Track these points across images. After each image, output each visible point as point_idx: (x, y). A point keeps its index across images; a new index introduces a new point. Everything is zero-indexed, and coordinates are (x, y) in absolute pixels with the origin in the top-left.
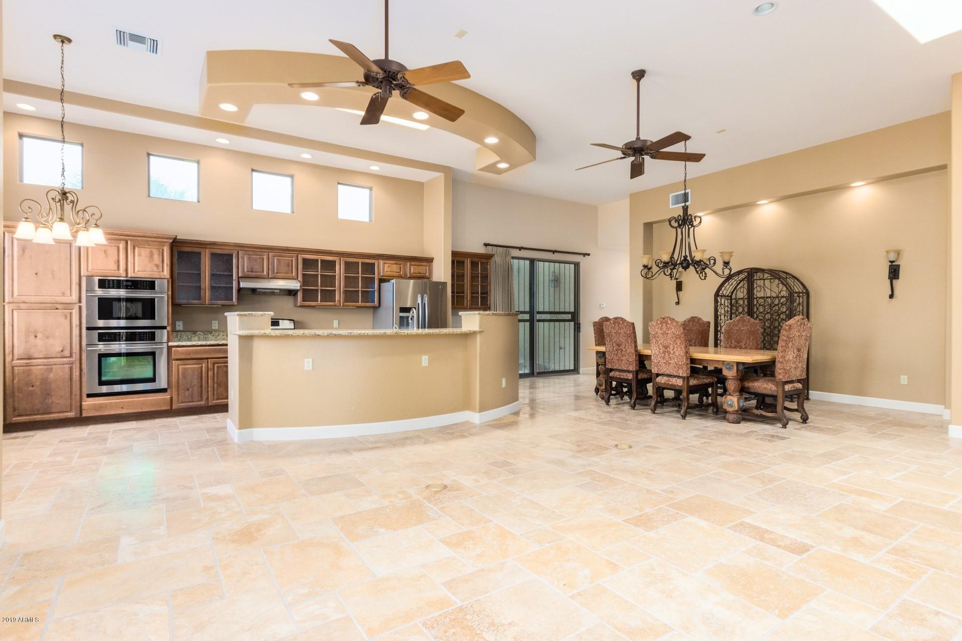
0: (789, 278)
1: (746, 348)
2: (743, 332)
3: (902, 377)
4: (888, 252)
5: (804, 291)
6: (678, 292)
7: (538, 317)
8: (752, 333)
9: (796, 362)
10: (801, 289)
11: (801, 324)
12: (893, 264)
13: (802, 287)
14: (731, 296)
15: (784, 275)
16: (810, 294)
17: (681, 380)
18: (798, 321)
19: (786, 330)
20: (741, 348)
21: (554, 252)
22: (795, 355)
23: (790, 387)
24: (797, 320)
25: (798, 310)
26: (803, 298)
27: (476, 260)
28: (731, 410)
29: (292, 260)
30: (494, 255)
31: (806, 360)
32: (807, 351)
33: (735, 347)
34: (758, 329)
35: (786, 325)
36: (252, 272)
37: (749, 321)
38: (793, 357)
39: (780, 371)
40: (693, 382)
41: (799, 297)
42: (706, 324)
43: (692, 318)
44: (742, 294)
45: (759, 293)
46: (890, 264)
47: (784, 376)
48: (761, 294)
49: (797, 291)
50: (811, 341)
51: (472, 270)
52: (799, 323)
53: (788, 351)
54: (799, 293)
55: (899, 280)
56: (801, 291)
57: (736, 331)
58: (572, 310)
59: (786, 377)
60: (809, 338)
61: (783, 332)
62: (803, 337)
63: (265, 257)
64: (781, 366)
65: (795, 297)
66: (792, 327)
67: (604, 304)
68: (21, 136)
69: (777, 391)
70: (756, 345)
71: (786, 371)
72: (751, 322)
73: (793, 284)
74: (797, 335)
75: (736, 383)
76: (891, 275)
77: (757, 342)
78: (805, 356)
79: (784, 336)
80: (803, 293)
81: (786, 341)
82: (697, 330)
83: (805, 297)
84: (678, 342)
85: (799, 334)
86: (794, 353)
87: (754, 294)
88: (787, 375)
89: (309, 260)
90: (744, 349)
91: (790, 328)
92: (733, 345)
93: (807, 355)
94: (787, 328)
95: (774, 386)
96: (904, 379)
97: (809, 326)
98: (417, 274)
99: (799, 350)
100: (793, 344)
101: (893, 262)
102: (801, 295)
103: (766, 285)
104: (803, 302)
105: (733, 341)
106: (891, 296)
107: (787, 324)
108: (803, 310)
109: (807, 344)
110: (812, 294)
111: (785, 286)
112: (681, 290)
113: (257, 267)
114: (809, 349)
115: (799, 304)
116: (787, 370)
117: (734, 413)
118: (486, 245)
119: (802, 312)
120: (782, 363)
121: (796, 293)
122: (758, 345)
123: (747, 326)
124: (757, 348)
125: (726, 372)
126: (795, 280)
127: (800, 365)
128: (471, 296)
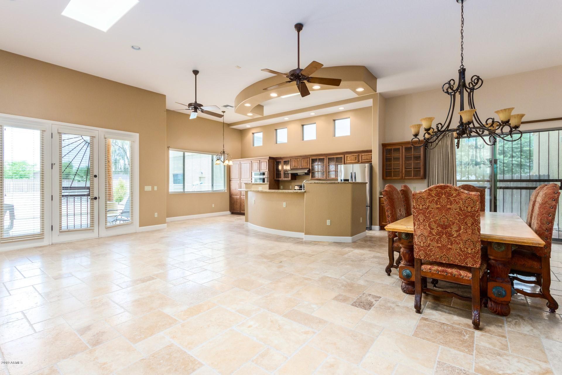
27: (409, 146)
29: (308, 160)
36: (295, 166)
51: (406, 153)
63: (299, 160)
68: (253, 134)
89: (314, 159)
98: (366, 160)
113: (296, 165)
128: (405, 171)
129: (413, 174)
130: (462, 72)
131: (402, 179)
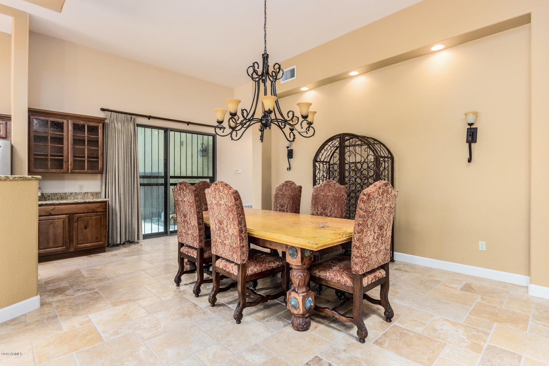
0: (376, 144)
1: (331, 216)
2: (329, 198)
3: (481, 242)
4: (466, 115)
5: (389, 156)
6: (290, 159)
7: (172, 181)
8: (336, 199)
9: (377, 245)
10: (386, 154)
11: (384, 191)
12: (472, 127)
13: (387, 152)
14: (329, 162)
15: (372, 141)
16: (395, 160)
17: (236, 267)
18: (380, 188)
19: (364, 202)
20: (326, 215)
21: (188, 123)
22: (376, 235)
23: (370, 279)
24: (378, 186)
25: (383, 174)
26: (388, 163)
27: (82, 122)
28: (296, 312)
30: (106, 119)
31: (390, 240)
32: (391, 227)
33: (321, 215)
34: (343, 194)
35: (364, 195)
37: (334, 186)
38: (374, 238)
39: (356, 260)
40: (253, 269)
41: (385, 161)
42: (297, 188)
43: (286, 182)
44: (336, 159)
45: (350, 159)
46: (469, 127)
47: (361, 267)
48: (352, 159)
49: (383, 155)
50: (395, 214)
51: (74, 133)
52: (381, 190)
53: (366, 232)
54: (385, 157)
55: (476, 144)
56: (386, 156)
57: (322, 197)
58: (211, 175)
59: (365, 268)
60: (393, 210)
61: (360, 204)
62: (387, 210)
64: (358, 252)
65: (381, 162)
66: (371, 197)
67: (240, 170)
69: (353, 288)
70: (341, 213)
71: (365, 260)
72: (336, 187)
73: (379, 150)
74: (379, 207)
75: (302, 274)
76: (470, 139)
77: (341, 209)
78: (389, 233)
79: (361, 209)
80: (388, 157)
81: (364, 217)
82: (289, 195)
83: (390, 162)
84: (231, 216)
85: (381, 206)
86: (375, 233)
87: (345, 159)
88: (366, 265)
90: (329, 217)
91: (368, 199)
92: (319, 212)
93: (391, 232)
94: (365, 197)
95: (349, 280)
96: (482, 245)
97: (393, 194)
99: (381, 228)
100: (373, 220)
101: (472, 124)
102: (386, 159)
103: (357, 151)
104: (388, 166)
105: (320, 208)
106: (470, 160)
107: (365, 193)
108: (388, 174)
109: (391, 218)
110: (396, 159)
111: (373, 151)
112: (292, 158)
114: (393, 224)
115: (385, 168)
116: (366, 258)
117: (299, 317)
118: (103, 110)
119: (387, 176)
120: (358, 248)
121: (382, 157)
122: (343, 213)
123: (332, 191)
124: (341, 217)
125: (289, 259)
126: (381, 145)
127: (382, 248)
128: (74, 160)
129: (87, 166)
130: (265, 57)
131: (68, 173)
